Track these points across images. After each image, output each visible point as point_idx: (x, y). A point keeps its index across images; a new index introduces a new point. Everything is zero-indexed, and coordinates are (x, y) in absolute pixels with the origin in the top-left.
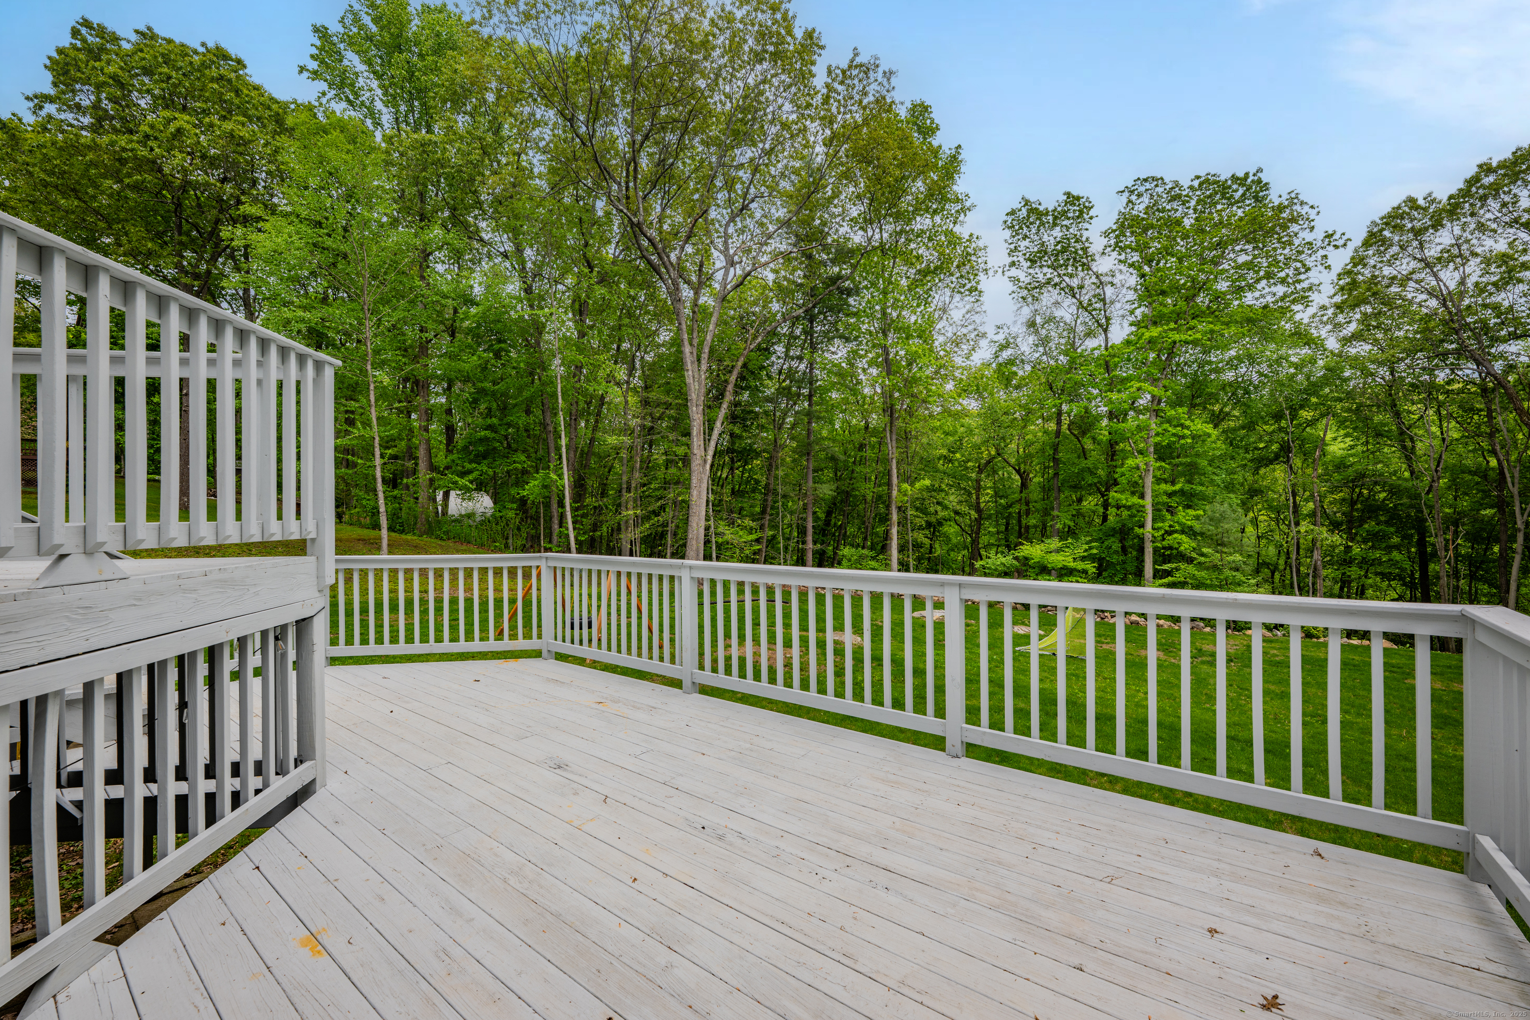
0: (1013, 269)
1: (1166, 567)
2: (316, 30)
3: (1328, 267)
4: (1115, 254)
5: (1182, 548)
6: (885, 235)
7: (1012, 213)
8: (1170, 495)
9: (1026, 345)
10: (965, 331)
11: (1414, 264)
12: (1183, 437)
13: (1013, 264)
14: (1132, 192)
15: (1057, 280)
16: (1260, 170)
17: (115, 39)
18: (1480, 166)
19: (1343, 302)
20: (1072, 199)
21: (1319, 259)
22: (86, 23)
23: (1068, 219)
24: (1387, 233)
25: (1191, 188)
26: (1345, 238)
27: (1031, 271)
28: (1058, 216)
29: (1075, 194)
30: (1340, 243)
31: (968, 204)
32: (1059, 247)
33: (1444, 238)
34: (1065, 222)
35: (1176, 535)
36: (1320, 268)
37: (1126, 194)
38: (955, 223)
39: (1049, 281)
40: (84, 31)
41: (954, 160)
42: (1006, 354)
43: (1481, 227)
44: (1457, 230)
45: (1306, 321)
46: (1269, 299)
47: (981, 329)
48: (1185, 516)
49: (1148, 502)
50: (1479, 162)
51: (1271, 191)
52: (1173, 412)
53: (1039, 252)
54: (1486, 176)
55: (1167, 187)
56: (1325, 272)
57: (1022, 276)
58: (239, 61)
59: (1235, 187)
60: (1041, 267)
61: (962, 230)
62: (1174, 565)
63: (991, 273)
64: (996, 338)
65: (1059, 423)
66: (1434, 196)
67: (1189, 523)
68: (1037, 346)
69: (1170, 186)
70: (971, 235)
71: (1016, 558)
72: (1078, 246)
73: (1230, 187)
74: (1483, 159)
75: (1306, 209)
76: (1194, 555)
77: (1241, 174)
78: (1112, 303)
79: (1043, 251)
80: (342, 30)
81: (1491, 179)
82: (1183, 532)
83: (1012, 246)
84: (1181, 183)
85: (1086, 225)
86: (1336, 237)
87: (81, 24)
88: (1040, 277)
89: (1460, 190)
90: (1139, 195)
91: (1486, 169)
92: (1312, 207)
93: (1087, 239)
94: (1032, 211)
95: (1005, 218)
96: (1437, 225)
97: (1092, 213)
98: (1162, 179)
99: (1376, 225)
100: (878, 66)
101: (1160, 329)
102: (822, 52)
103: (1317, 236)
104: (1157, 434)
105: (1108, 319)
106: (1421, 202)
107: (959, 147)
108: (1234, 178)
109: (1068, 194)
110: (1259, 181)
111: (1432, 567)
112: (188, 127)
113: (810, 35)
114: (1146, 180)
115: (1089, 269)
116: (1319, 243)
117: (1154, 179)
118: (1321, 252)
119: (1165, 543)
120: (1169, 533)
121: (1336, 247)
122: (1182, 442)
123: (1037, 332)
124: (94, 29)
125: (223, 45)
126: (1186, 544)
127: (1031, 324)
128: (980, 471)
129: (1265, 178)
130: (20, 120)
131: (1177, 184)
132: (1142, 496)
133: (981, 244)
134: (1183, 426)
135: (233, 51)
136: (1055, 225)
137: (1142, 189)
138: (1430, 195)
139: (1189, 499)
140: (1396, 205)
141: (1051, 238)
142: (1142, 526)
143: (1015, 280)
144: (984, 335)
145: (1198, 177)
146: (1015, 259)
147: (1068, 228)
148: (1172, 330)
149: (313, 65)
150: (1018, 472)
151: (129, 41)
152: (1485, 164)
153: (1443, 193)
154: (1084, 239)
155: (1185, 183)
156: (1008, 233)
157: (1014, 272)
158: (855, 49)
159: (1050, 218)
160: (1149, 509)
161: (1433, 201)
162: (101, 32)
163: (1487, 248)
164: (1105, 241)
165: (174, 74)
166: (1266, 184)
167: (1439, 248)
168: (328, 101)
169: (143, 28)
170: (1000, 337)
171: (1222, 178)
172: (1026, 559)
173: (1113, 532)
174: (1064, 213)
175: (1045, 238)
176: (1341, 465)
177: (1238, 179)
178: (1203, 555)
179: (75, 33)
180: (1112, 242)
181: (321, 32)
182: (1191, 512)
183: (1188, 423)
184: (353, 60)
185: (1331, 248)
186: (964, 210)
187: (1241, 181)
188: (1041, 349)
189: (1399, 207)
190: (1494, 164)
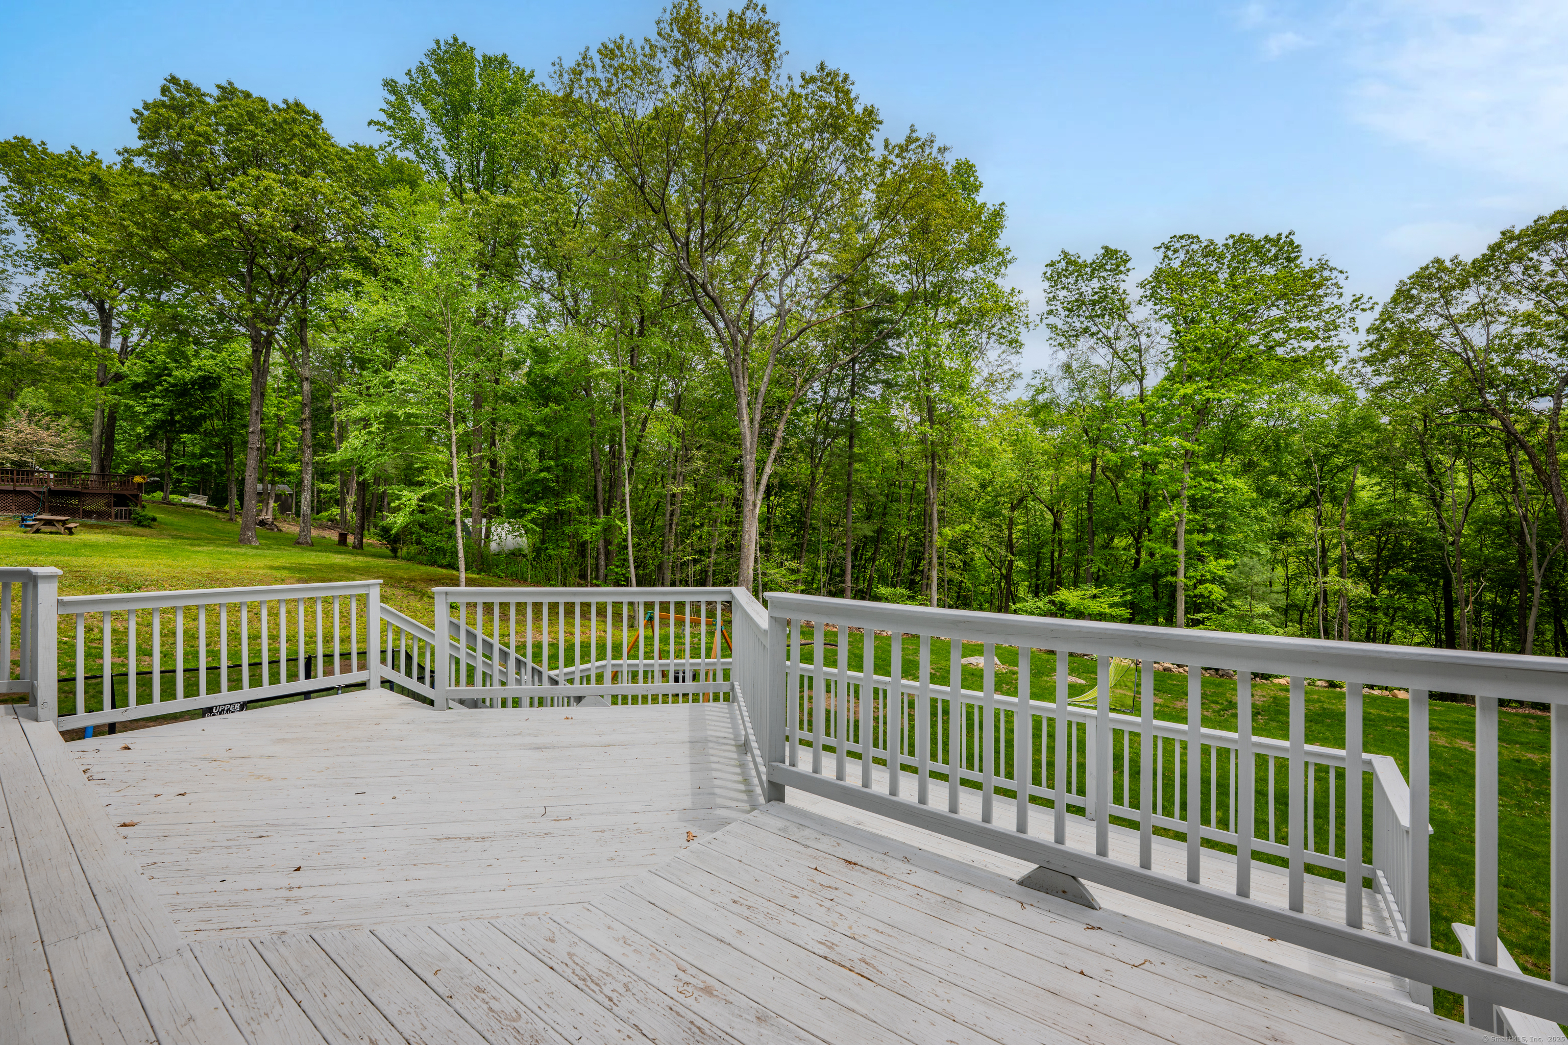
0: (1051, 317)
1: (1199, 616)
2: (386, 84)
3: (1356, 330)
4: (1150, 304)
5: (1213, 597)
6: (928, 285)
7: (1052, 264)
8: (1201, 544)
9: (1062, 389)
10: (1000, 370)
11: (1441, 321)
12: (1215, 491)
13: (1050, 312)
14: (1168, 248)
15: (1094, 329)
16: (1291, 233)
17: (200, 95)
18: (1503, 233)
19: (1373, 356)
20: (1109, 253)
21: (1347, 321)
22: (174, 80)
23: (1106, 270)
24: (1414, 292)
25: (1226, 245)
26: (1372, 301)
27: (1069, 320)
28: (1097, 268)
29: (1113, 248)
30: (1368, 306)
31: (1009, 257)
32: (1096, 297)
33: (1470, 297)
34: (1104, 274)
35: (1207, 585)
36: (1350, 330)
37: (1163, 250)
38: (996, 274)
39: (1086, 330)
40: (173, 88)
41: (997, 215)
42: (1042, 398)
43: (1506, 288)
44: (1482, 289)
45: (1337, 372)
46: (1300, 353)
47: (1017, 370)
48: (1216, 566)
49: (1181, 551)
50: (1502, 229)
51: (1303, 253)
52: (1207, 467)
53: (1077, 301)
54: (1509, 242)
55: (1203, 245)
56: (1353, 333)
57: (1059, 324)
58: (316, 117)
59: (1267, 246)
60: (1079, 316)
61: (1004, 284)
62: (1206, 615)
63: (1031, 326)
64: (1033, 382)
65: (1094, 467)
66: (1460, 258)
67: (1220, 573)
68: (1072, 390)
69: (1205, 244)
70: (1013, 290)
71: (1052, 602)
72: (1116, 297)
73: (1263, 246)
74: (1506, 227)
75: (1335, 273)
76: (1224, 606)
77: (1273, 235)
78: (1147, 350)
79: (1080, 302)
80: (408, 82)
81: (1514, 245)
82: (1212, 582)
83: (1051, 295)
84: (1216, 241)
85: (1122, 277)
86: (1364, 300)
87: (169, 81)
88: (1078, 325)
89: (1484, 255)
90: (1175, 251)
91: (1508, 236)
92: (1341, 272)
93: (1124, 291)
94: (1069, 263)
95: (1045, 269)
96: (1464, 285)
97: (1129, 265)
98: (1198, 237)
99: (1405, 284)
100: (932, 142)
101: (1194, 386)
102: (879, 126)
103: (1347, 299)
104: (1190, 488)
105: (1143, 369)
106: (1448, 264)
107: (1003, 204)
108: (1267, 239)
109: (1106, 249)
110: (1291, 243)
111: (1457, 613)
112: (274, 185)
113: (870, 112)
114: (1182, 237)
115: (1125, 319)
116: (1347, 307)
117: (1189, 237)
118: (1349, 315)
119: (1197, 592)
120: (1201, 582)
121: (1363, 310)
122: (1215, 495)
123: (1073, 377)
124: (180, 85)
125: (302, 101)
126: (1218, 592)
127: (1067, 368)
128: (1013, 509)
129: (1297, 240)
130: (79, 153)
131: (1212, 242)
132: (1175, 545)
133: (1022, 298)
134: (1215, 480)
135: (310, 106)
136: (1092, 276)
137: (1178, 245)
138: (1456, 257)
139: (1220, 550)
140: (1424, 265)
141: (1089, 289)
142: (1174, 574)
143: (1053, 327)
144: (1019, 376)
145: (1232, 236)
146: (1053, 307)
147: (1105, 279)
148: (1207, 388)
149: (383, 117)
150: (1051, 511)
151: (211, 96)
152: (1508, 231)
153: (1468, 258)
154: (1121, 291)
155: (1220, 241)
156: (1047, 284)
157: (1052, 320)
158: (913, 126)
159: (1088, 270)
160: (1182, 559)
161: (1459, 264)
162: (187, 88)
163: (1511, 308)
164: (1141, 292)
165: (258, 131)
166: (1298, 246)
167: (1466, 306)
168: (394, 150)
169: (224, 83)
170: (1037, 382)
171: (1256, 238)
172: (1062, 604)
173: (1145, 578)
174: (1102, 266)
175: (1084, 289)
176: (1370, 513)
177: (1270, 240)
178: (1233, 607)
179: (164, 90)
180: (1148, 293)
181: (391, 86)
182: (1222, 562)
183: (1219, 478)
184: (419, 111)
185: (1358, 312)
186: (1004, 263)
187: (1275, 242)
188: (1076, 394)
189: (1427, 268)
190: (1517, 232)
